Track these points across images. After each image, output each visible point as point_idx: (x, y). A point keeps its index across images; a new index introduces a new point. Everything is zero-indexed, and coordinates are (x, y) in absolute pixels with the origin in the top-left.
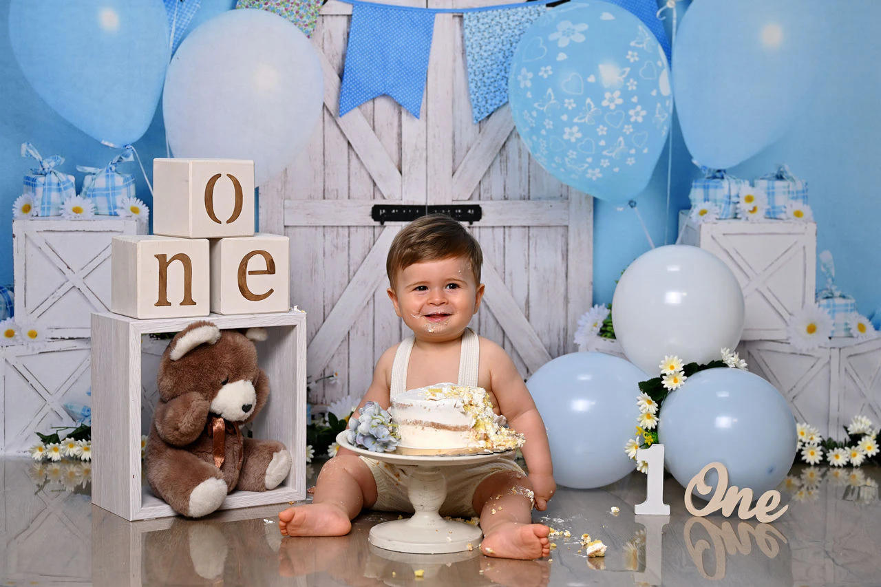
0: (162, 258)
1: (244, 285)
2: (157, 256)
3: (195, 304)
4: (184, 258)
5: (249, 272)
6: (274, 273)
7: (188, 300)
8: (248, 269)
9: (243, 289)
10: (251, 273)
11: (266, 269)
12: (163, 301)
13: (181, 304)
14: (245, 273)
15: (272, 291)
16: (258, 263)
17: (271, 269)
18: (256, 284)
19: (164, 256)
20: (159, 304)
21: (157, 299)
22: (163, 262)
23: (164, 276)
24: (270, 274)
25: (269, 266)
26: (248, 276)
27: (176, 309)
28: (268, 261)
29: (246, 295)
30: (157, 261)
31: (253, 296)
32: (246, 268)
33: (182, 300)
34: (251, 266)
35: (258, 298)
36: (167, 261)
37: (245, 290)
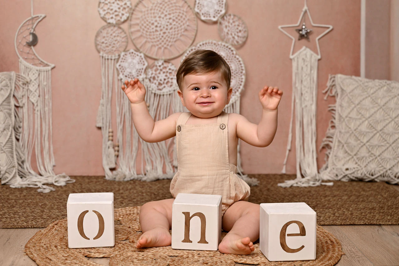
0: (187, 214)
1: (284, 242)
2: (184, 213)
3: (208, 243)
4: (202, 216)
5: (287, 234)
6: (305, 235)
7: (203, 240)
8: (287, 233)
9: (283, 245)
10: (289, 235)
11: (299, 233)
12: (187, 239)
13: (198, 242)
14: (285, 235)
15: (303, 247)
16: (293, 229)
17: (303, 232)
18: (291, 242)
19: (188, 213)
20: (184, 241)
21: (183, 239)
22: (188, 217)
23: (188, 225)
24: (302, 236)
25: (301, 230)
26: (287, 238)
27: (195, 245)
28: (301, 227)
29: (285, 249)
30: (184, 216)
31: (290, 250)
32: (285, 231)
33: (199, 240)
34: (289, 230)
35: (293, 251)
36: (190, 216)
37: (285, 246)
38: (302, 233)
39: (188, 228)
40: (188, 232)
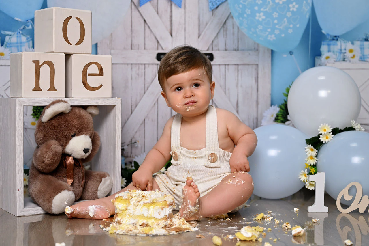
0: (37, 63)
1: (85, 81)
2: (34, 61)
3: (57, 90)
4: (50, 64)
5: (88, 74)
6: (103, 75)
7: (52, 88)
8: (88, 72)
9: (85, 84)
10: (90, 75)
11: (98, 73)
12: (37, 88)
13: (48, 90)
14: (86, 75)
15: (101, 86)
16: (93, 70)
18: (92, 81)
20: (35, 89)
21: (34, 87)
22: (38, 65)
23: (38, 73)
24: (101, 76)
25: (100, 71)
26: (88, 77)
27: (45, 94)
28: (99, 68)
29: (86, 87)
30: (34, 64)
31: (91, 88)
33: (48, 88)
35: (93, 89)
36: (40, 65)
37: (86, 84)
38: (100, 74)
39: (38, 77)
40: (38, 81)
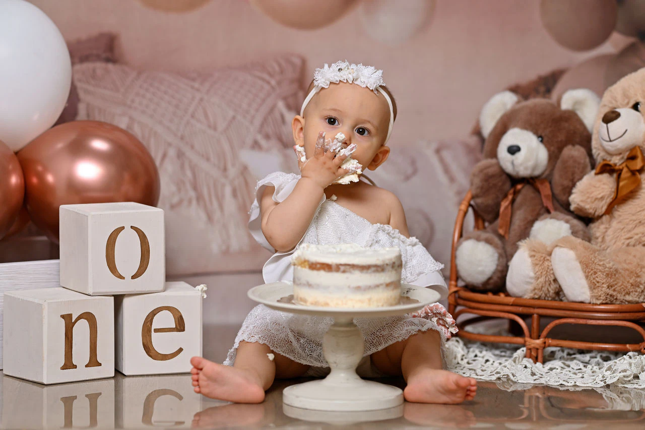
0: (67, 318)
1: (149, 343)
2: (63, 317)
3: (100, 365)
4: (89, 317)
5: (154, 329)
6: (184, 330)
7: (93, 362)
8: (154, 326)
9: (148, 348)
10: (157, 331)
11: (175, 327)
12: (69, 365)
13: (87, 366)
14: (150, 331)
15: (181, 350)
16: (165, 320)
17: (180, 326)
18: (160, 342)
19: (70, 316)
20: (64, 368)
21: (63, 363)
22: (69, 322)
23: (70, 336)
24: (180, 331)
25: (177, 322)
26: (154, 335)
27: (82, 372)
28: (177, 317)
29: (151, 354)
30: (63, 321)
31: (159, 356)
32: (151, 324)
33: (87, 362)
34: (157, 323)
35: (165, 357)
36: (73, 321)
37: (151, 348)
38: (178, 328)
39: (70, 344)
40: (70, 350)
